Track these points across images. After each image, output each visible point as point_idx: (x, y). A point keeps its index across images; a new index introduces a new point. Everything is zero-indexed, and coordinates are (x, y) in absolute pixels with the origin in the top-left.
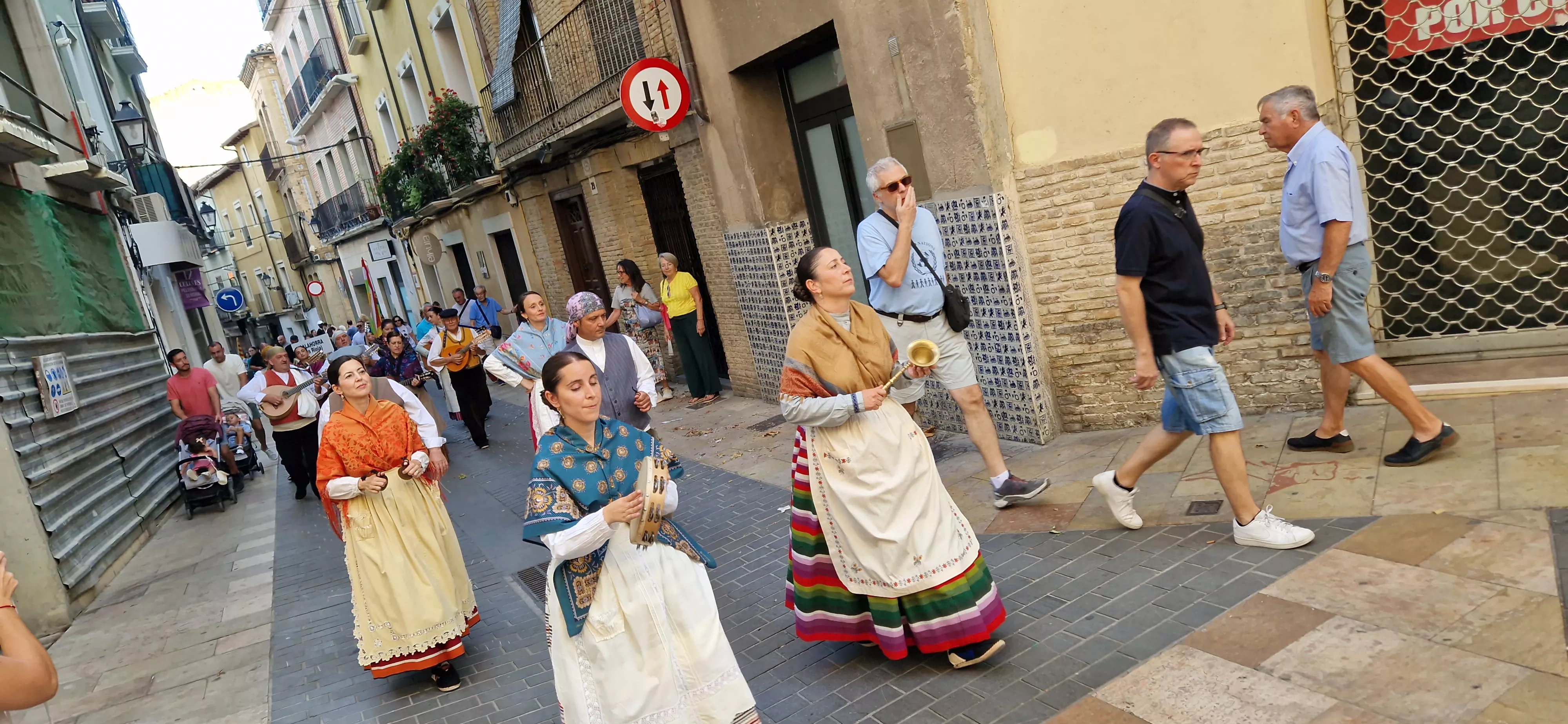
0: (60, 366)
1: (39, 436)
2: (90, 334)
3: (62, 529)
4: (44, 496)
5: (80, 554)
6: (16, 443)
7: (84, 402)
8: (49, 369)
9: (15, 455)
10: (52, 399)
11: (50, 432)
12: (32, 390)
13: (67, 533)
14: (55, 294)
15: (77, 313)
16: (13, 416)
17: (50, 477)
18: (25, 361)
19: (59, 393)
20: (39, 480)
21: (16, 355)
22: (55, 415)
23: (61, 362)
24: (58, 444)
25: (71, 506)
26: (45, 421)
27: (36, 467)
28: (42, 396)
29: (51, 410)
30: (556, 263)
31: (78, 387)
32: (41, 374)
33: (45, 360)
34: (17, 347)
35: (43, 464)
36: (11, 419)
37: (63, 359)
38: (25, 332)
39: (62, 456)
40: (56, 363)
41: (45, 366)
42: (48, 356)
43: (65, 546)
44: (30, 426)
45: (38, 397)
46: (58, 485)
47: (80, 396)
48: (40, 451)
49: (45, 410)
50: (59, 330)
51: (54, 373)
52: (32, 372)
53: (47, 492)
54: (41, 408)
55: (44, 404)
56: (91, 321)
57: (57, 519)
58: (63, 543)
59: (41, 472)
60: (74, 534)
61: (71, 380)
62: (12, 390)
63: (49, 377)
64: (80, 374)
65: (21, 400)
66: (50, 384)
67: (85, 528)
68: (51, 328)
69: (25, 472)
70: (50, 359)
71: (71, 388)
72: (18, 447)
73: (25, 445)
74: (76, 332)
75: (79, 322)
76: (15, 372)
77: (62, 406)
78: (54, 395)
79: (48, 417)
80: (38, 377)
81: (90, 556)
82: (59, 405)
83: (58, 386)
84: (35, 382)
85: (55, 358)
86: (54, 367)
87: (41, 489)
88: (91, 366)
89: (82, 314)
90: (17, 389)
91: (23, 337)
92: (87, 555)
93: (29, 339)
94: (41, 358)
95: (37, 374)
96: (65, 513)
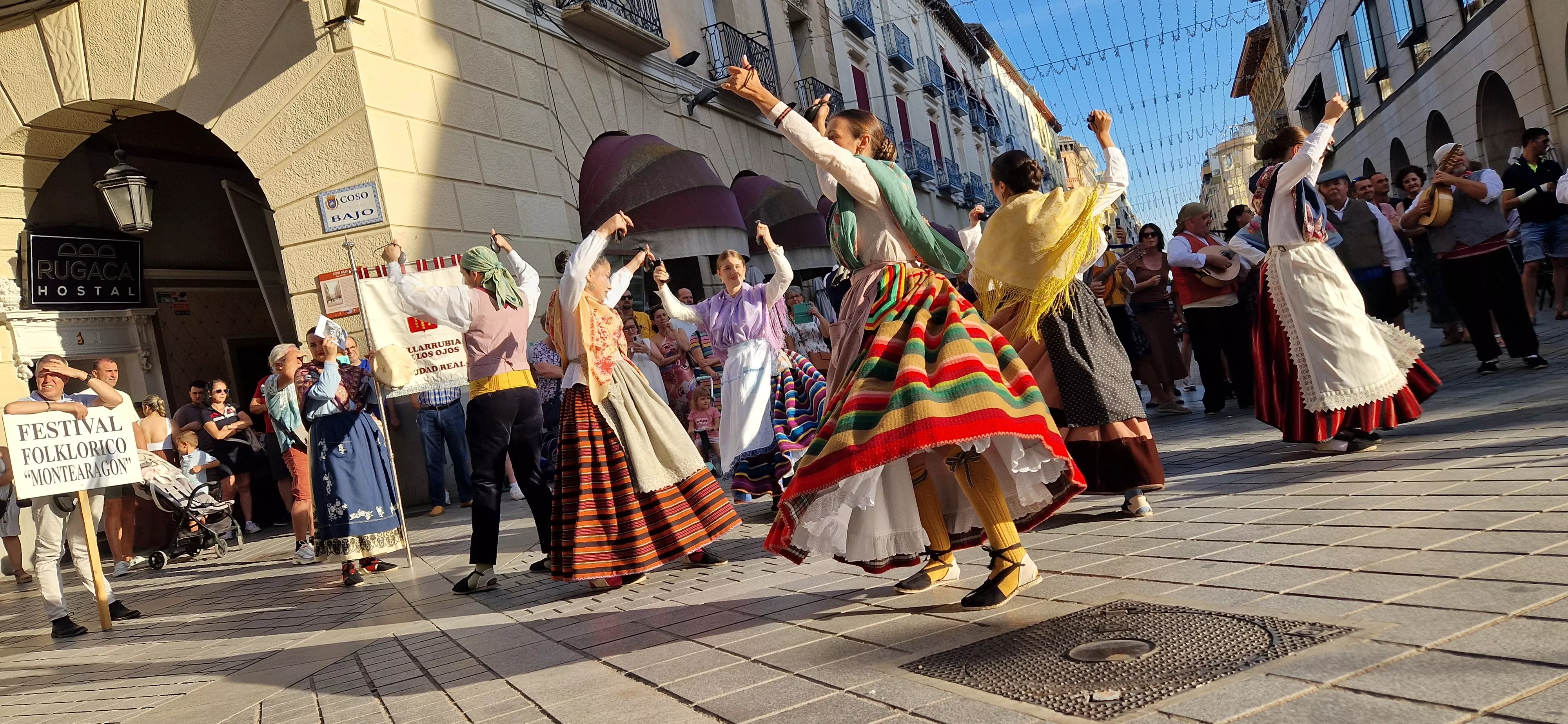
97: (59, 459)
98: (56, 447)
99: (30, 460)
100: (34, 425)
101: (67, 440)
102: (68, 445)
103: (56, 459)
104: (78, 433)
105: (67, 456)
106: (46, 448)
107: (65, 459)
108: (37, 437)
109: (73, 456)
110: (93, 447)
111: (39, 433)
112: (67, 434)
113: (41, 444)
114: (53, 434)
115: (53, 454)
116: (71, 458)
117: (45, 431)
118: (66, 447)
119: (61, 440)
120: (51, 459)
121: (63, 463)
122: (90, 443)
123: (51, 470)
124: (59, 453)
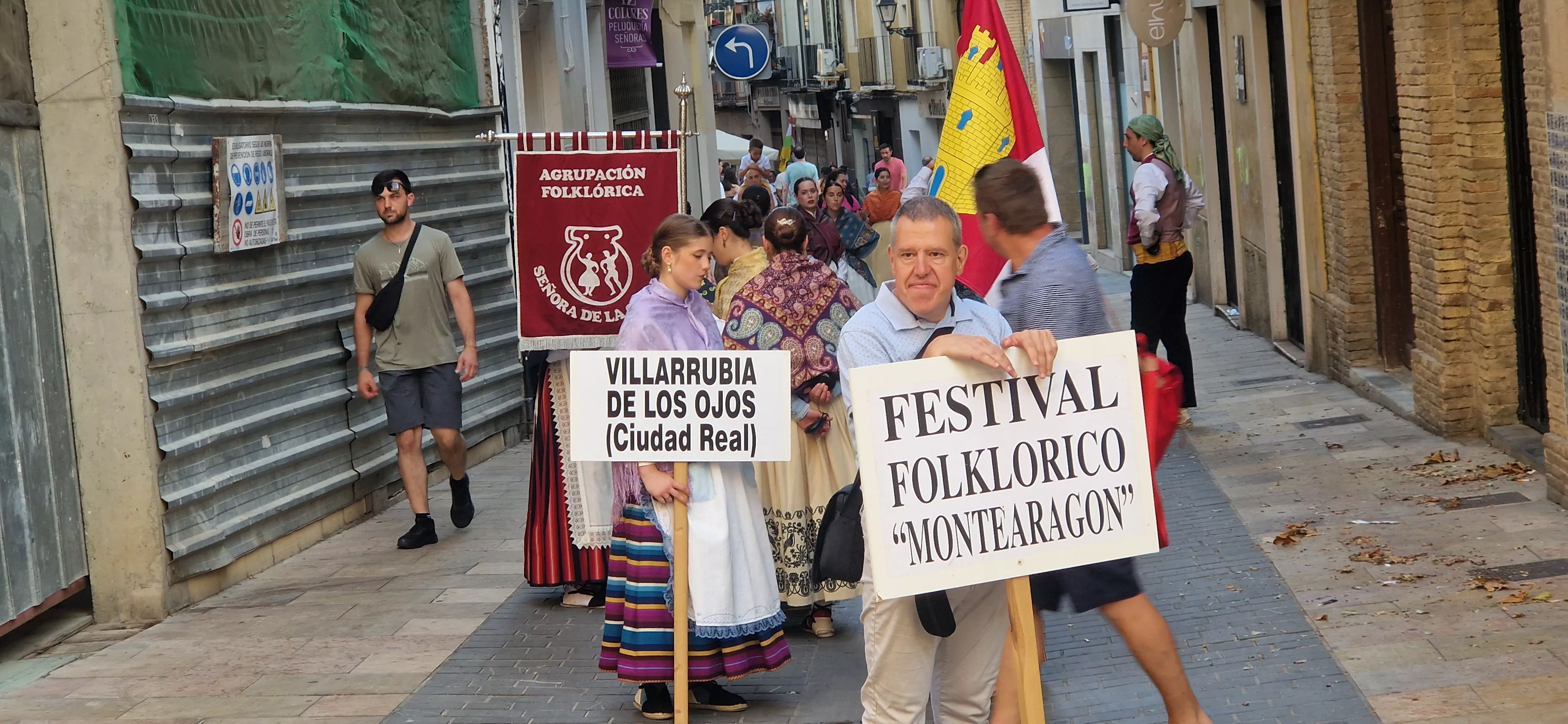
0: (265, 160)
1: (191, 281)
2: (345, 106)
3: (190, 454)
4: (172, 389)
5: (216, 507)
6: (145, 285)
7: (297, 233)
8: (240, 163)
9: (138, 305)
10: (233, 217)
11: (217, 278)
12: (200, 196)
13: (200, 464)
14: (293, 23)
15: (332, 63)
16: (151, 237)
17: (193, 357)
18: (201, 143)
19: (249, 210)
20: (168, 357)
21: (184, 128)
22: (232, 248)
23: (269, 153)
24: (223, 302)
25: (223, 416)
26: (213, 256)
27: (170, 334)
28: (216, 211)
29: (225, 237)
30: (1342, 98)
31: (291, 203)
32: (224, 170)
33: (236, 146)
34: (190, 116)
35: (187, 330)
36: (149, 242)
37: (274, 148)
38: (213, 89)
39: (227, 324)
40: (258, 154)
41: (234, 156)
42: (245, 139)
43: (189, 484)
44: (180, 259)
45: (207, 210)
46: (205, 375)
47: (291, 221)
48: (185, 307)
49: (216, 237)
50: (284, 91)
51: (247, 171)
52: (208, 163)
53: (181, 381)
54: (210, 232)
55: (215, 224)
56: (359, 80)
57: (188, 435)
58: (186, 478)
59: (179, 344)
60: (213, 469)
61: (281, 187)
62: (162, 191)
63: (237, 178)
64: (304, 179)
65: (176, 211)
66: (235, 190)
67: (241, 464)
68: (268, 87)
69: (148, 338)
70: (247, 145)
71: (275, 201)
72: (146, 294)
73: (161, 291)
74: (316, 99)
75: (331, 80)
76: (175, 161)
77: (248, 234)
78: (237, 211)
79: (218, 250)
80: (216, 174)
81: (233, 515)
82: (244, 230)
83: (249, 197)
84: (209, 183)
85: (256, 145)
86: (251, 162)
87: (172, 373)
88: (334, 167)
89: (340, 65)
90: (173, 191)
91: (207, 98)
92: (225, 511)
93: (216, 103)
94: (230, 141)
95: (216, 168)
96: (207, 427)
97: (971, 492)
98: (967, 455)
99: (908, 495)
100: (919, 397)
101: (991, 436)
102: (993, 451)
103: (965, 490)
104: (1017, 417)
105: (990, 484)
106: (943, 459)
107: (985, 489)
108: (923, 431)
109: (1003, 483)
110: (1050, 456)
111: (928, 417)
112: (991, 421)
113: (932, 447)
114: (959, 420)
115: (957, 476)
116: (997, 487)
117: (944, 412)
118: (987, 454)
119: (978, 436)
120: (953, 491)
121: (981, 501)
122: (1043, 443)
123: (952, 522)
124: (972, 473)
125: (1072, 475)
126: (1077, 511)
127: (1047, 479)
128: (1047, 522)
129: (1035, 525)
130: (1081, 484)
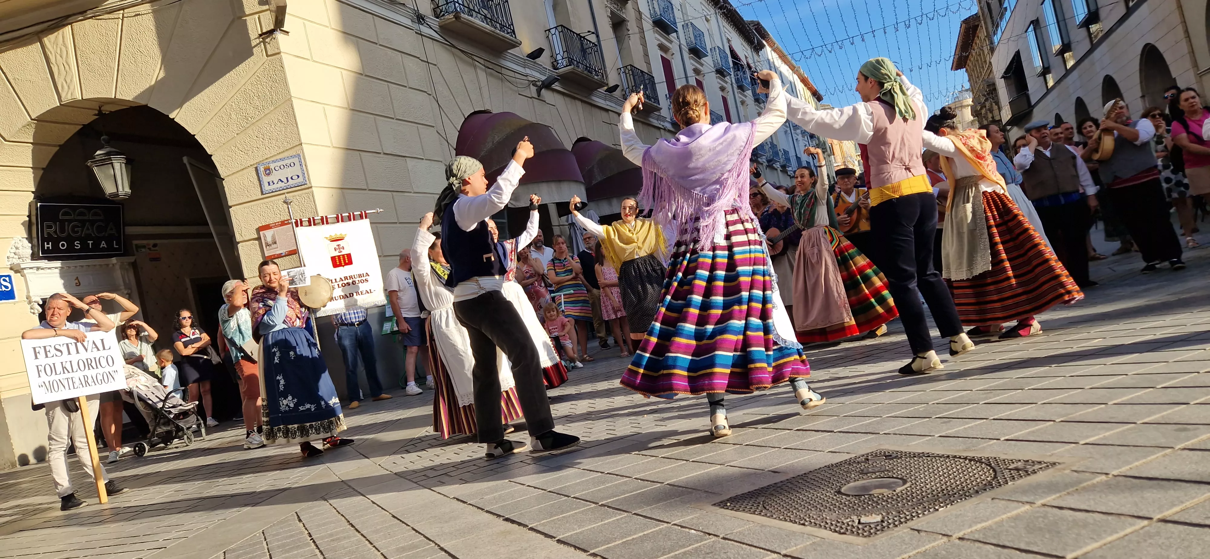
97: (64, 373)
98: (62, 363)
99: (42, 374)
100: (45, 347)
101: (69, 358)
102: (71, 362)
103: (62, 372)
104: (78, 352)
105: (70, 370)
106: (54, 364)
107: (69, 372)
108: (47, 356)
109: (75, 370)
110: (89, 362)
111: (48, 353)
112: (69, 353)
113: (50, 361)
114: (59, 354)
115: (59, 369)
117: (53, 351)
118: (68, 363)
119: (65, 357)
120: (58, 372)
121: (67, 375)
122: (87, 359)
123: (58, 382)
124: (64, 368)
125: (97, 368)
126: (100, 377)
127: (89, 369)
128: (90, 380)
129: (86, 382)
130: (100, 370)
